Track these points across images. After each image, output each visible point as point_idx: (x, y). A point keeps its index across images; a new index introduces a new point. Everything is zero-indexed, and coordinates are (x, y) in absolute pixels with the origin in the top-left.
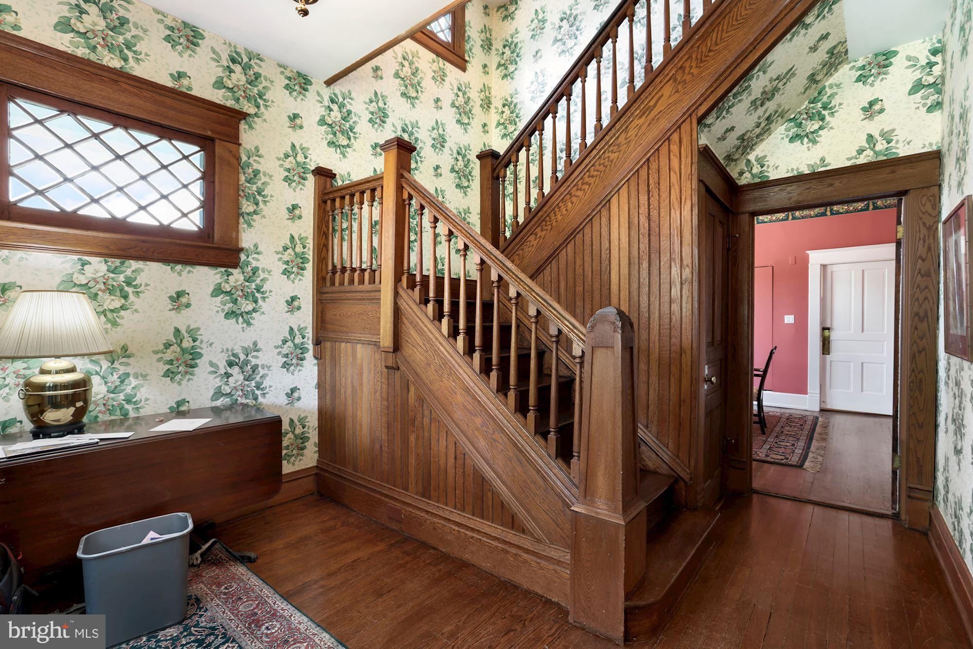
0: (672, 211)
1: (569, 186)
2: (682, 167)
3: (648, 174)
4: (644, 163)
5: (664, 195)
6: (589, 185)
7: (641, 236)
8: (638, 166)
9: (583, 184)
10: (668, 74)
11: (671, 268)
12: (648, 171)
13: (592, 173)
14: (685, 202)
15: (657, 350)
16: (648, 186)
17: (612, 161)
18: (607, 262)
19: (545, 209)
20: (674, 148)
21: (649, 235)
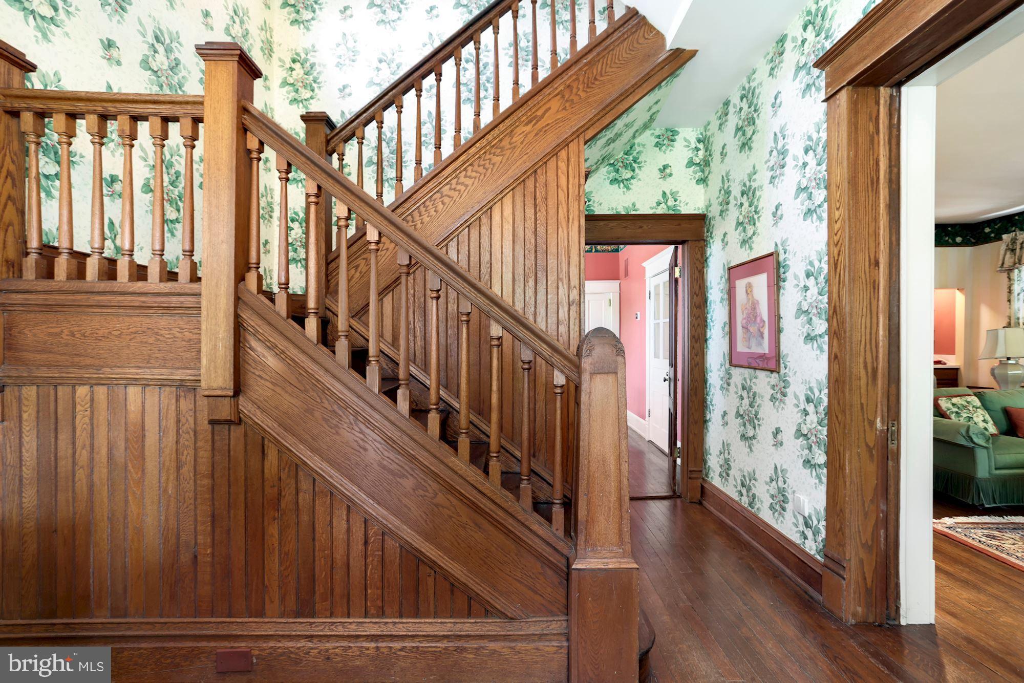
0: (560, 229)
1: (440, 183)
2: (570, 186)
3: (535, 187)
4: (531, 175)
5: (552, 211)
6: (467, 186)
7: (526, 252)
8: (525, 176)
9: (457, 183)
10: (556, 88)
11: (558, 288)
12: (535, 183)
13: (469, 173)
14: (573, 223)
15: (544, 374)
16: (535, 199)
17: (494, 165)
18: (487, 277)
19: (407, 205)
20: (562, 165)
21: (536, 252)
